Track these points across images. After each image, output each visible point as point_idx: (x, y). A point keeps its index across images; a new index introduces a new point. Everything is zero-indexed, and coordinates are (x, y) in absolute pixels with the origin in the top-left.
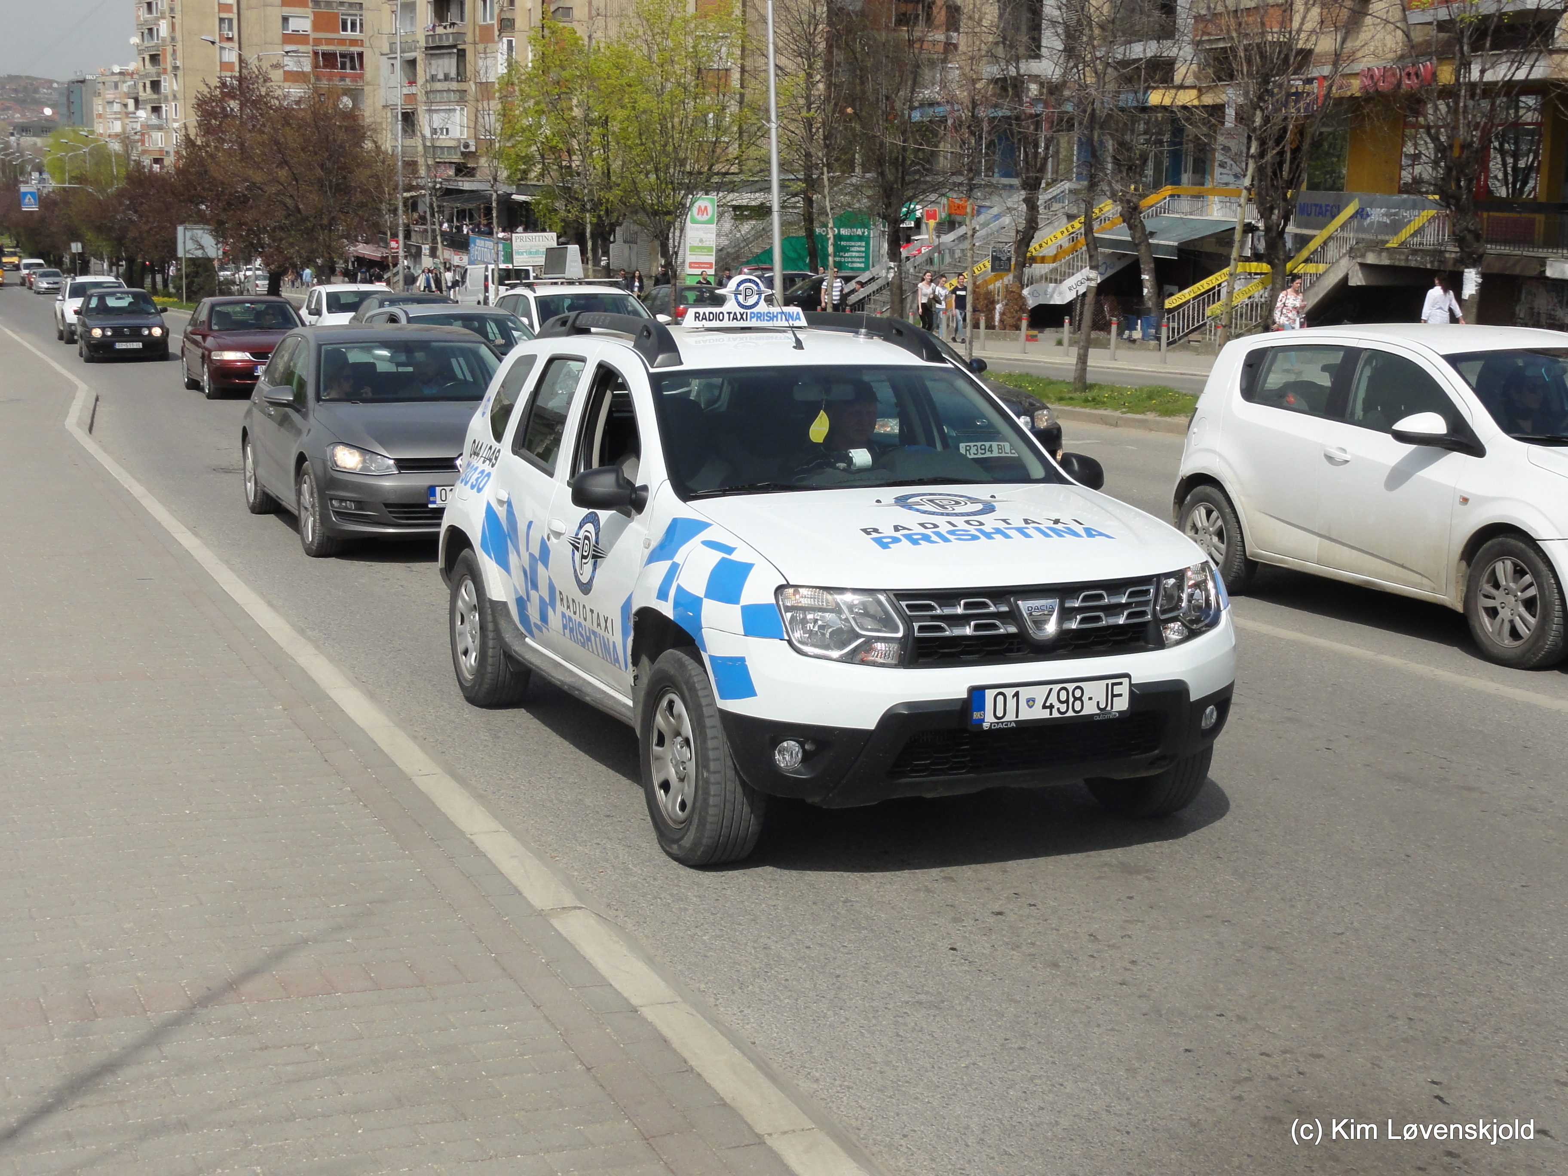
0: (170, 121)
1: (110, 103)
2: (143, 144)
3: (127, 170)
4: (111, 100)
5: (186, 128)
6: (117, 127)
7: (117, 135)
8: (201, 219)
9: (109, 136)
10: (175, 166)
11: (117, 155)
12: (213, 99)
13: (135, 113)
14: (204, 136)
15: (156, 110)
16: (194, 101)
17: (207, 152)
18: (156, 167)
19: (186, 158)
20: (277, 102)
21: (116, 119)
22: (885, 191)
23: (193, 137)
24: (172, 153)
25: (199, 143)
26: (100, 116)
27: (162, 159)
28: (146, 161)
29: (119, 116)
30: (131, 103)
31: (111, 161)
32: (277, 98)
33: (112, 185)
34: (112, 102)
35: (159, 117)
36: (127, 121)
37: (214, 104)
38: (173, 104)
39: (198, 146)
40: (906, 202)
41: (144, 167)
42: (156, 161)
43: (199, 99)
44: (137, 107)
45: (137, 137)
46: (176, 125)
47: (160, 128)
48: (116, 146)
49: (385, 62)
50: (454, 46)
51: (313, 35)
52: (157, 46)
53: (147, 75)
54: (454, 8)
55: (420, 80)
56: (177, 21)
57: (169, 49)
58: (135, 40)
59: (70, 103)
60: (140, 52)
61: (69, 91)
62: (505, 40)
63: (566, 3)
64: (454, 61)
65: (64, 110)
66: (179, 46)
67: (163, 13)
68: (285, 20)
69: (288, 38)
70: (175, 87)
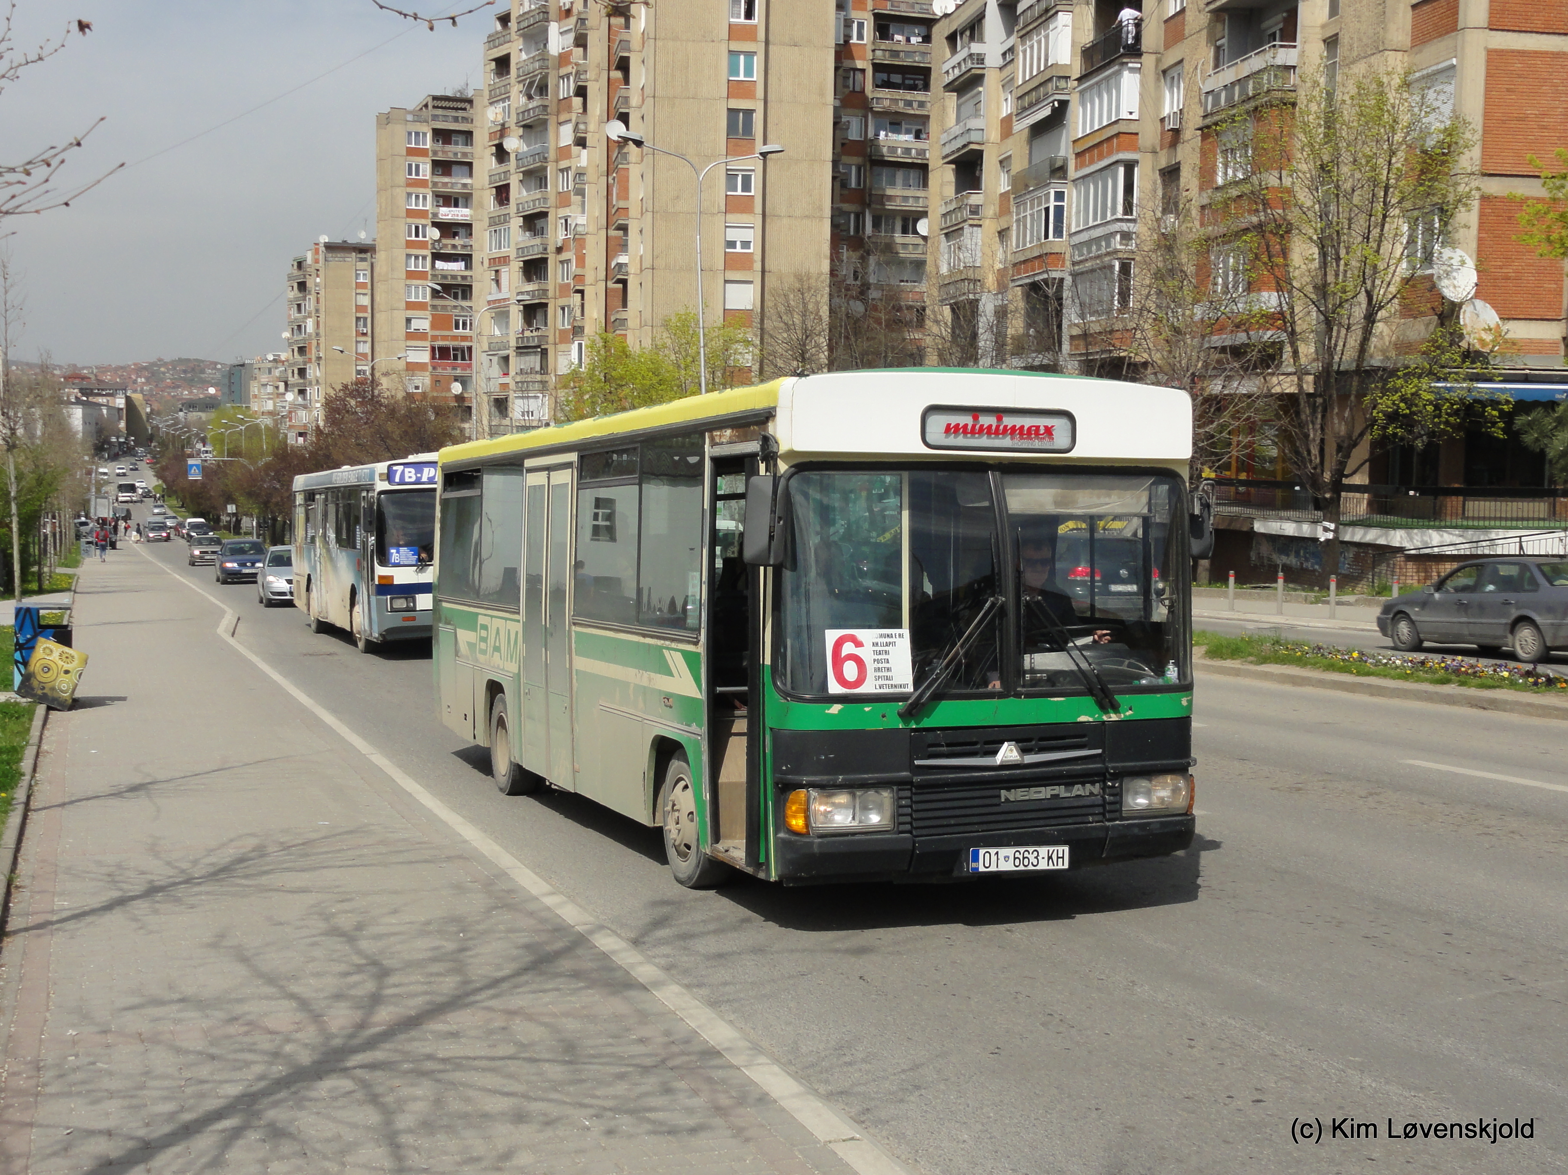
0: (313, 402)
1: (265, 385)
2: (290, 420)
3: (274, 447)
4: (265, 383)
6: (270, 406)
7: (269, 413)
9: (263, 413)
11: (268, 430)
12: (337, 398)
13: (284, 395)
15: (302, 392)
18: (301, 440)
21: (269, 399)
26: (255, 396)
27: (305, 433)
28: (292, 435)
29: (271, 396)
30: (282, 385)
31: (262, 436)
32: (387, 398)
33: (262, 458)
35: (304, 399)
36: (278, 400)
38: (316, 387)
41: (290, 440)
42: (301, 435)
44: (286, 390)
45: (286, 414)
46: (318, 405)
47: (305, 407)
48: (267, 422)
49: (484, 358)
50: (539, 346)
51: (431, 333)
52: (304, 339)
53: (294, 364)
54: (539, 315)
55: (512, 373)
56: (321, 320)
57: (314, 343)
58: (286, 335)
59: (231, 384)
60: (290, 344)
61: (231, 374)
62: (576, 343)
63: (623, 315)
64: (538, 358)
65: (226, 390)
66: (322, 340)
67: (310, 313)
68: (408, 321)
69: (410, 336)
70: (318, 374)
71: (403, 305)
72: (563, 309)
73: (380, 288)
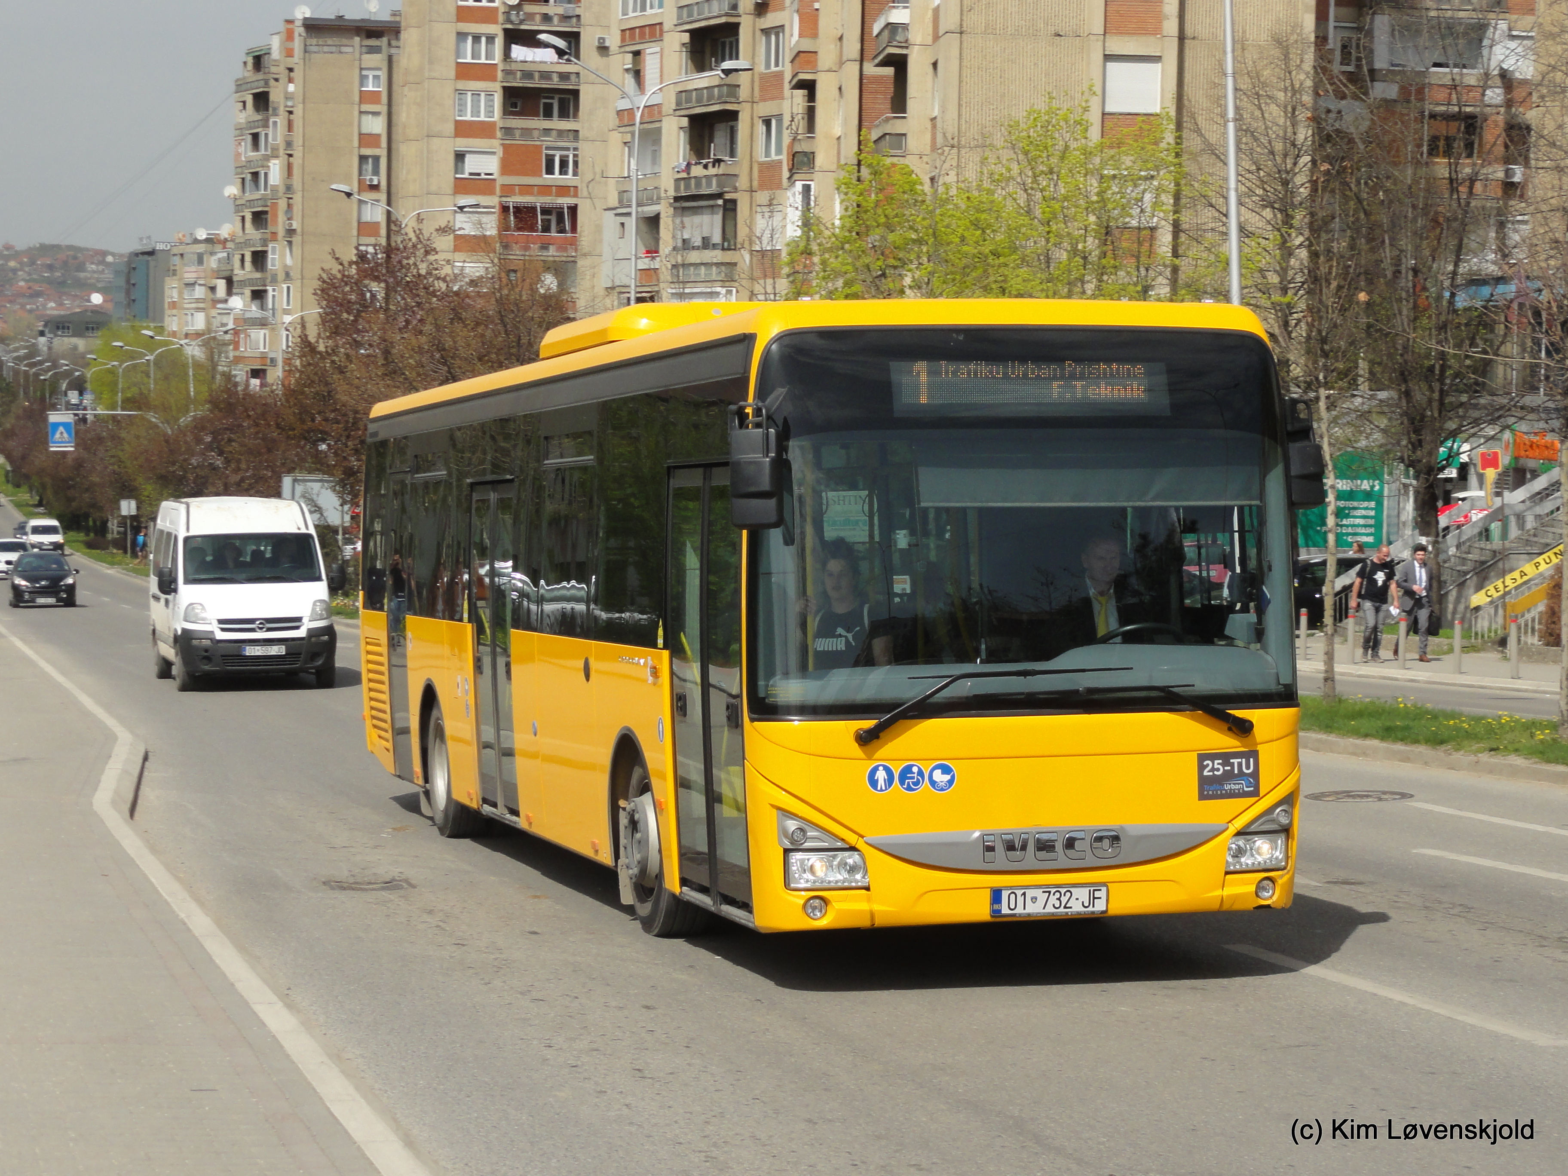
0: (279, 313)
1: (191, 285)
2: (236, 348)
3: (211, 390)
4: (192, 281)
5: (303, 326)
6: (199, 322)
7: (198, 335)
8: (319, 465)
9: (187, 336)
10: (283, 385)
11: (197, 365)
12: (346, 279)
13: (226, 301)
14: (329, 338)
15: (258, 295)
16: (317, 284)
17: (333, 362)
18: (255, 382)
19: (301, 372)
20: (443, 286)
21: (198, 309)
22: (1412, 421)
23: (312, 339)
24: (280, 363)
25: (321, 348)
26: (173, 305)
27: (264, 371)
28: (240, 374)
29: (201, 305)
30: (221, 285)
31: (187, 374)
32: (444, 280)
33: (187, 411)
34: (193, 284)
35: (263, 307)
36: (214, 312)
37: (347, 289)
38: (285, 286)
39: (320, 353)
40: (1446, 439)
41: (236, 385)
42: (256, 373)
43: (324, 282)
44: (230, 292)
45: (228, 337)
46: (288, 319)
47: (262, 323)
48: (194, 351)
49: (610, 221)
50: (719, 196)
51: (501, 180)
52: (264, 199)
53: (247, 243)
54: (720, 137)
55: (665, 248)
56: (296, 161)
57: (282, 204)
58: (232, 190)
59: (130, 286)
60: (238, 208)
61: (130, 268)
62: (799, 186)
63: (897, 127)
64: (718, 218)
65: (121, 297)
66: (297, 198)
67: (275, 149)
68: (460, 157)
69: (462, 186)
70: (289, 261)
71: (450, 128)
72: (767, 123)
73: (406, 98)
